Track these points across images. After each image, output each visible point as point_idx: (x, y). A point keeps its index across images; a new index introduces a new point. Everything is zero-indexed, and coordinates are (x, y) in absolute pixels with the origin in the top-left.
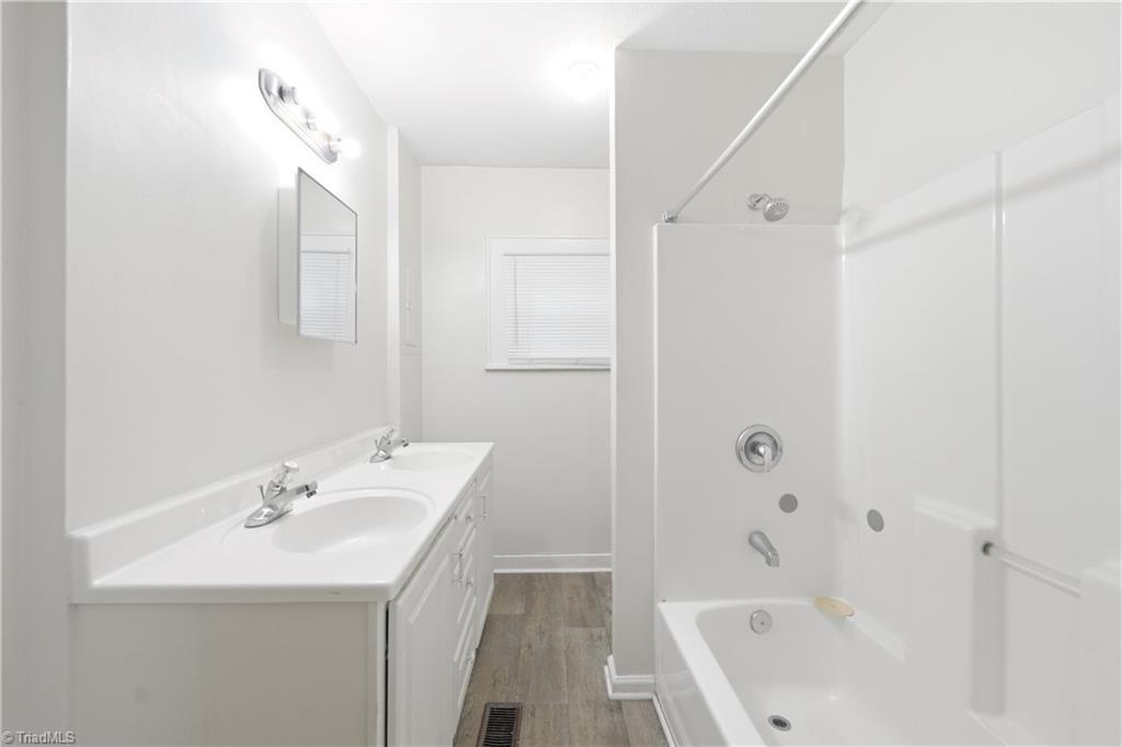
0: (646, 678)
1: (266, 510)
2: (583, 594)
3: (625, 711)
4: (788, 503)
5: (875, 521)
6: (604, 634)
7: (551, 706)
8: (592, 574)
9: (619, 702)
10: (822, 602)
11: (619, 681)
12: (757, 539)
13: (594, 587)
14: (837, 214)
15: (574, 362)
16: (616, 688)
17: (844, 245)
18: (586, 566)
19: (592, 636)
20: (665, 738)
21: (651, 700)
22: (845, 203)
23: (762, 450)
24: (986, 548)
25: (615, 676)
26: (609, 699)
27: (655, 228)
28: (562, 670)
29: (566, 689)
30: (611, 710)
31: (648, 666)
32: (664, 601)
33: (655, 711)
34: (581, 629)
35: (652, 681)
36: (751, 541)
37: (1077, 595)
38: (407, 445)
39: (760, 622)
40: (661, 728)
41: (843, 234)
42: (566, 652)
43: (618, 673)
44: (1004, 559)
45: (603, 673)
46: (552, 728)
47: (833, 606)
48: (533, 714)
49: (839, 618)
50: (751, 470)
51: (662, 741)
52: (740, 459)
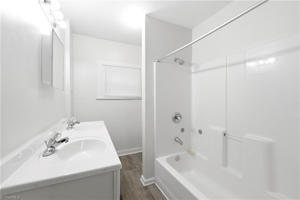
0: (153, 178)
1: (49, 149)
2: (128, 161)
3: (149, 189)
4: (183, 130)
5: (200, 132)
6: (137, 170)
7: (130, 193)
8: (128, 155)
9: (147, 186)
10: (189, 151)
11: (147, 181)
12: (177, 139)
13: (130, 158)
14: (191, 64)
15: (123, 97)
16: (145, 183)
17: (193, 72)
18: (126, 153)
19: (134, 171)
20: (160, 192)
21: (154, 184)
22: (192, 63)
23: (178, 118)
24: (225, 135)
25: (145, 180)
26: (144, 187)
27: (155, 63)
28: (129, 182)
29: (132, 187)
30: (145, 189)
31: (153, 175)
32: (157, 158)
33: (156, 186)
34: (130, 170)
35: (154, 179)
36: (176, 140)
37: (242, 142)
38: (79, 123)
39: (177, 158)
40: (159, 190)
41: (193, 69)
42: (128, 177)
43: (146, 179)
44: (228, 136)
45: (140, 180)
46: (132, 198)
47: (191, 152)
48: (125, 196)
49: (193, 154)
50: (175, 123)
51: (160, 193)
52: (173, 120)
